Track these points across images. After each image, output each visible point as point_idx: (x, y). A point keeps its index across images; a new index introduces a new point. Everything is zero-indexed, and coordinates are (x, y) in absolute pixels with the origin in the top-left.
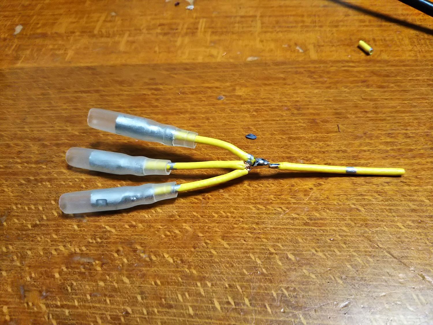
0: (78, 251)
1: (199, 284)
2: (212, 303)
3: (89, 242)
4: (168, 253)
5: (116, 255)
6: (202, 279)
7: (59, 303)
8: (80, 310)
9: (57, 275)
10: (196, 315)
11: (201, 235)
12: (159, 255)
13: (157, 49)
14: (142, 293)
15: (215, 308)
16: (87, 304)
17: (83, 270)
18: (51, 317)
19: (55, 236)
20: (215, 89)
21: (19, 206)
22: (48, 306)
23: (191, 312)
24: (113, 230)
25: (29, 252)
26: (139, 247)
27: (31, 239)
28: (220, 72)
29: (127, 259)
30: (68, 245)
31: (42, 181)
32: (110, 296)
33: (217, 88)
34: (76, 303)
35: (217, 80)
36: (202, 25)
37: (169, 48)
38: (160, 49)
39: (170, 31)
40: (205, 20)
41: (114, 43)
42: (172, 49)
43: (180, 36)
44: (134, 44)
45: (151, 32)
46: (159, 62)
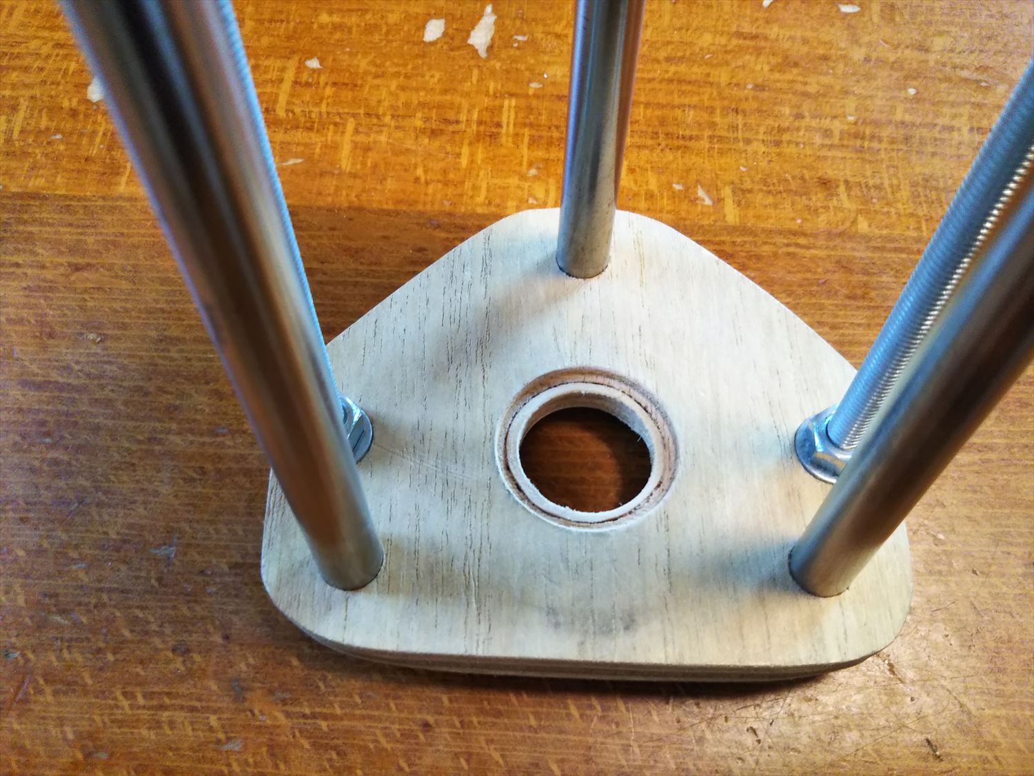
8: (346, 723)
13: (420, 172)
21: (197, 526)
31: (230, 473)
34: (338, 711)
36: (508, 117)
37: (445, 172)
38: (426, 171)
39: (442, 126)
40: (513, 102)
41: (325, 146)
42: (451, 176)
43: (466, 142)
44: (370, 154)
45: (402, 124)
46: (428, 207)
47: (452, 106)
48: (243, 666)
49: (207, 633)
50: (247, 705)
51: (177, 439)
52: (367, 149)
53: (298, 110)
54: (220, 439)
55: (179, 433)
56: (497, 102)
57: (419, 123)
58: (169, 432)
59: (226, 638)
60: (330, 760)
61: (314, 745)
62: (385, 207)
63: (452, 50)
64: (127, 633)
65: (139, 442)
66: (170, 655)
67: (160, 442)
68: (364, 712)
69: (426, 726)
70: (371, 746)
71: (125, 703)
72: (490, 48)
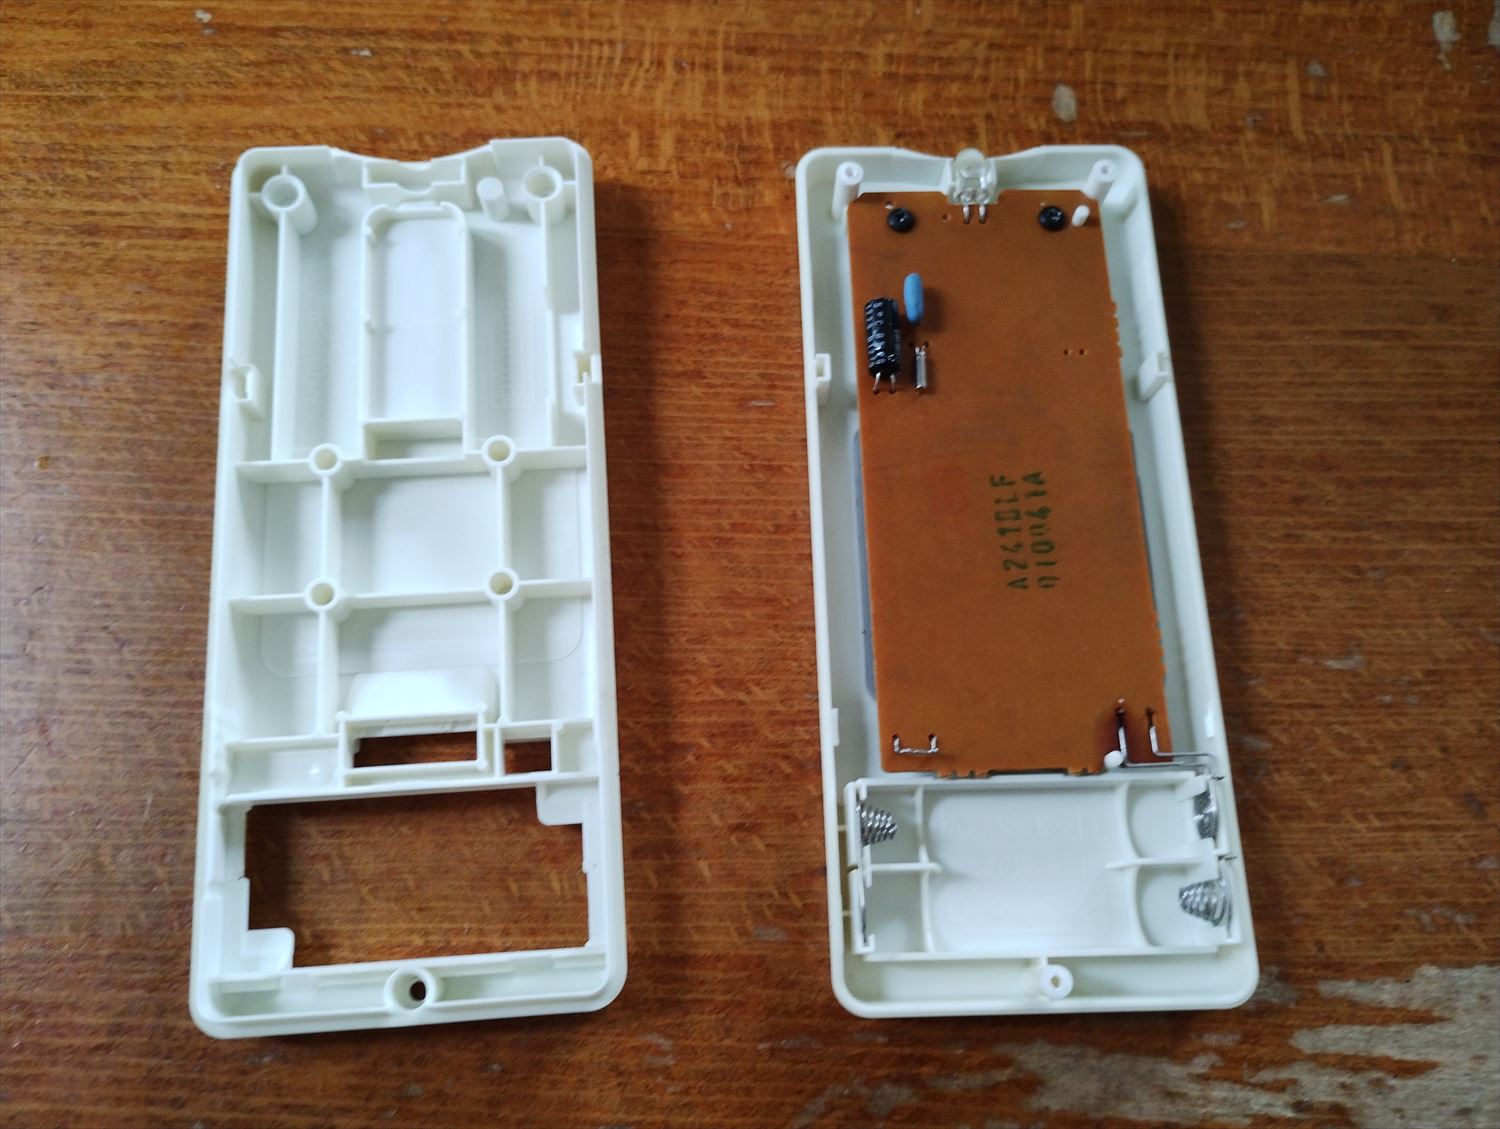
51: (1318, 535)
53: (1319, 131)
54: (1365, 534)
57: (1464, 149)
67: (1298, 538)
71: (1360, 826)
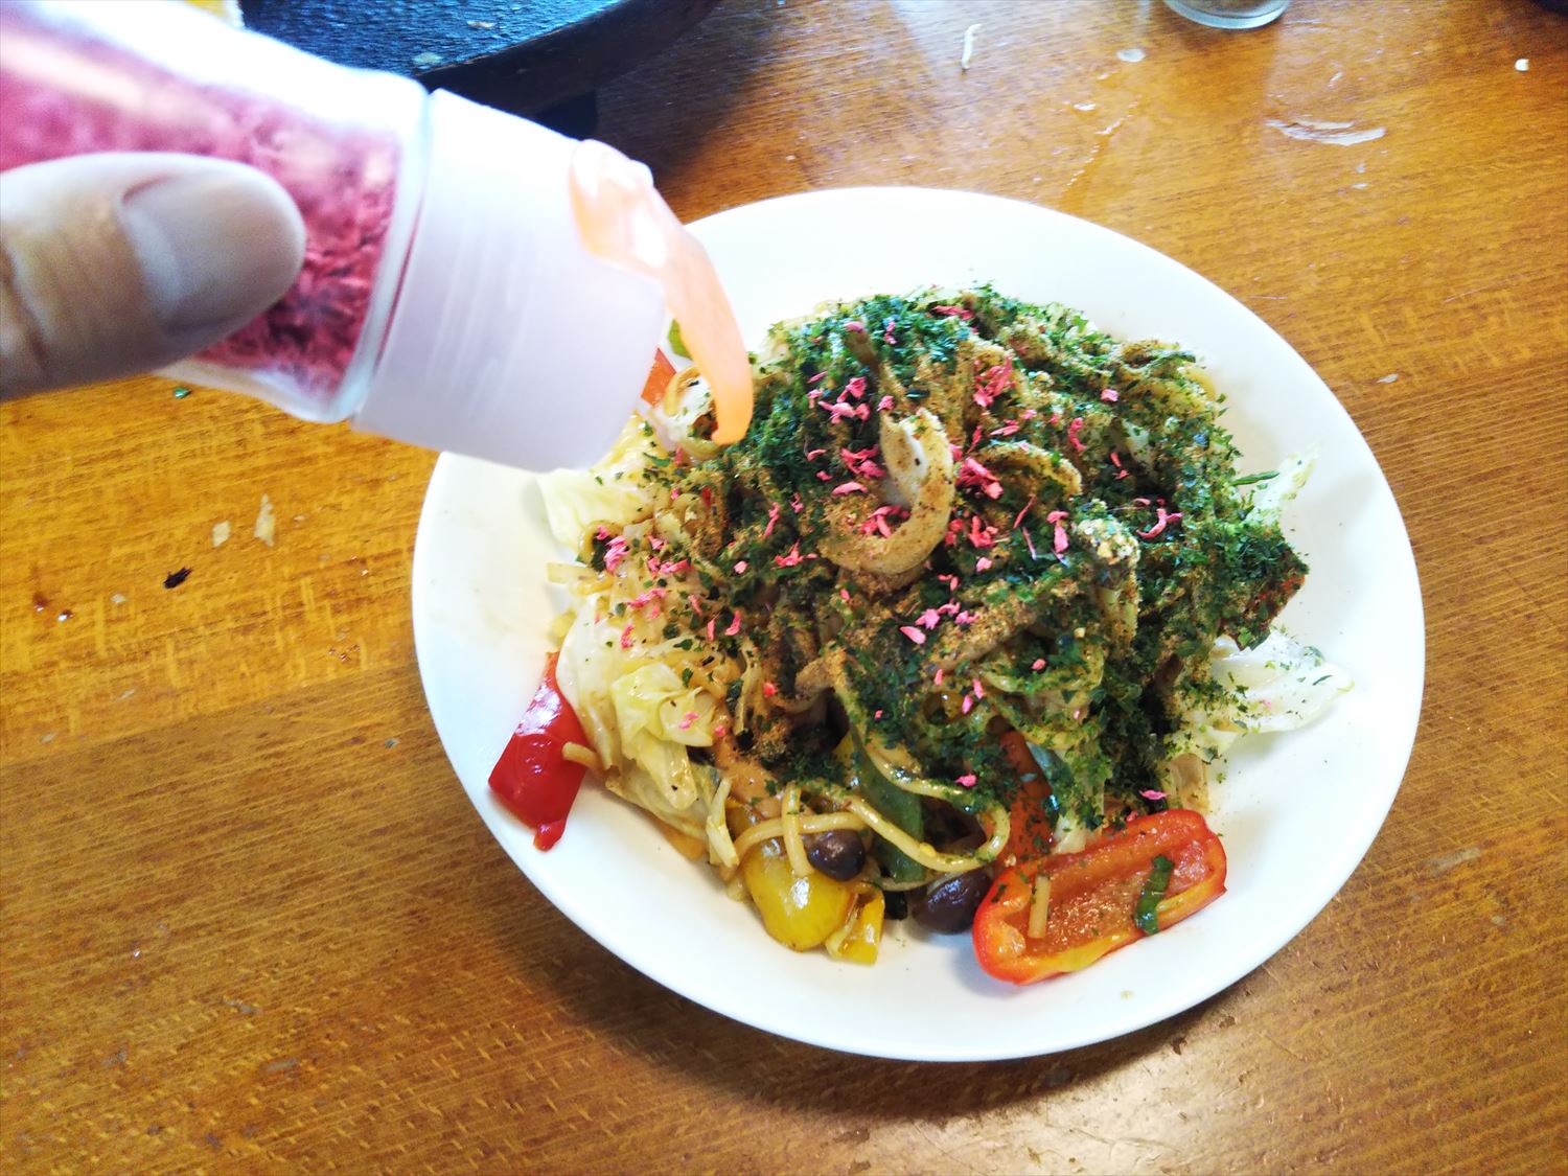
0: (269, 1057)
1: (453, 1038)
2: (478, 1054)
3: (280, 1040)
4: (399, 1014)
5: (327, 1042)
6: (456, 1030)
7: (276, 1134)
8: (310, 1131)
9: (254, 1101)
10: (462, 1076)
11: (434, 974)
12: (388, 1020)
13: (243, 668)
14: (384, 1076)
15: (482, 1060)
16: (316, 1120)
17: (289, 1079)
18: (272, 1155)
19: (222, 1051)
20: (377, 728)
21: (137, 1028)
22: (261, 1144)
23: (455, 1074)
24: (309, 1010)
25: (195, 1088)
26: (356, 1020)
27: (187, 1068)
28: (374, 692)
29: (346, 1041)
30: (250, 1054)
31: (154, 975)
32: (343, 1097)
33: (379, 725)
34: (300, 1124)
35: (375, 710)
36: (307, 594)
37: (265, 661)
38: (249, 666)
39: (252, 621)
40: (308, 580)
41: (152, 672)
42: (273, 662)
43: (277, 628)
44: (196, 666)
45: (216, 630)
46: (259, 696)
47: (256, 600)
48: (213, 1122)
49: (173, 1108)
50: (225, 1150)
52: (192, 662)
55: (98, 960)
56: (295, 585)
58: (89, 961)
59: (191, 1105)
60: (305, 1164)
61: (288, 1158)
62: (221, 708)
63: (242, 548)
64: (104, 1136)
65: (64, 980)
66: (147, 1137)
68: (321, 1117)
69: (374, 1109)
70: (334, 1140)
72: (276, 535)
